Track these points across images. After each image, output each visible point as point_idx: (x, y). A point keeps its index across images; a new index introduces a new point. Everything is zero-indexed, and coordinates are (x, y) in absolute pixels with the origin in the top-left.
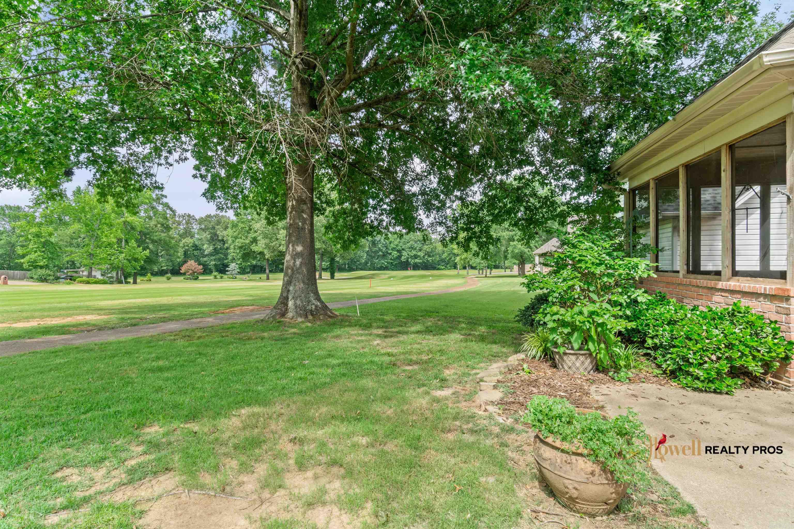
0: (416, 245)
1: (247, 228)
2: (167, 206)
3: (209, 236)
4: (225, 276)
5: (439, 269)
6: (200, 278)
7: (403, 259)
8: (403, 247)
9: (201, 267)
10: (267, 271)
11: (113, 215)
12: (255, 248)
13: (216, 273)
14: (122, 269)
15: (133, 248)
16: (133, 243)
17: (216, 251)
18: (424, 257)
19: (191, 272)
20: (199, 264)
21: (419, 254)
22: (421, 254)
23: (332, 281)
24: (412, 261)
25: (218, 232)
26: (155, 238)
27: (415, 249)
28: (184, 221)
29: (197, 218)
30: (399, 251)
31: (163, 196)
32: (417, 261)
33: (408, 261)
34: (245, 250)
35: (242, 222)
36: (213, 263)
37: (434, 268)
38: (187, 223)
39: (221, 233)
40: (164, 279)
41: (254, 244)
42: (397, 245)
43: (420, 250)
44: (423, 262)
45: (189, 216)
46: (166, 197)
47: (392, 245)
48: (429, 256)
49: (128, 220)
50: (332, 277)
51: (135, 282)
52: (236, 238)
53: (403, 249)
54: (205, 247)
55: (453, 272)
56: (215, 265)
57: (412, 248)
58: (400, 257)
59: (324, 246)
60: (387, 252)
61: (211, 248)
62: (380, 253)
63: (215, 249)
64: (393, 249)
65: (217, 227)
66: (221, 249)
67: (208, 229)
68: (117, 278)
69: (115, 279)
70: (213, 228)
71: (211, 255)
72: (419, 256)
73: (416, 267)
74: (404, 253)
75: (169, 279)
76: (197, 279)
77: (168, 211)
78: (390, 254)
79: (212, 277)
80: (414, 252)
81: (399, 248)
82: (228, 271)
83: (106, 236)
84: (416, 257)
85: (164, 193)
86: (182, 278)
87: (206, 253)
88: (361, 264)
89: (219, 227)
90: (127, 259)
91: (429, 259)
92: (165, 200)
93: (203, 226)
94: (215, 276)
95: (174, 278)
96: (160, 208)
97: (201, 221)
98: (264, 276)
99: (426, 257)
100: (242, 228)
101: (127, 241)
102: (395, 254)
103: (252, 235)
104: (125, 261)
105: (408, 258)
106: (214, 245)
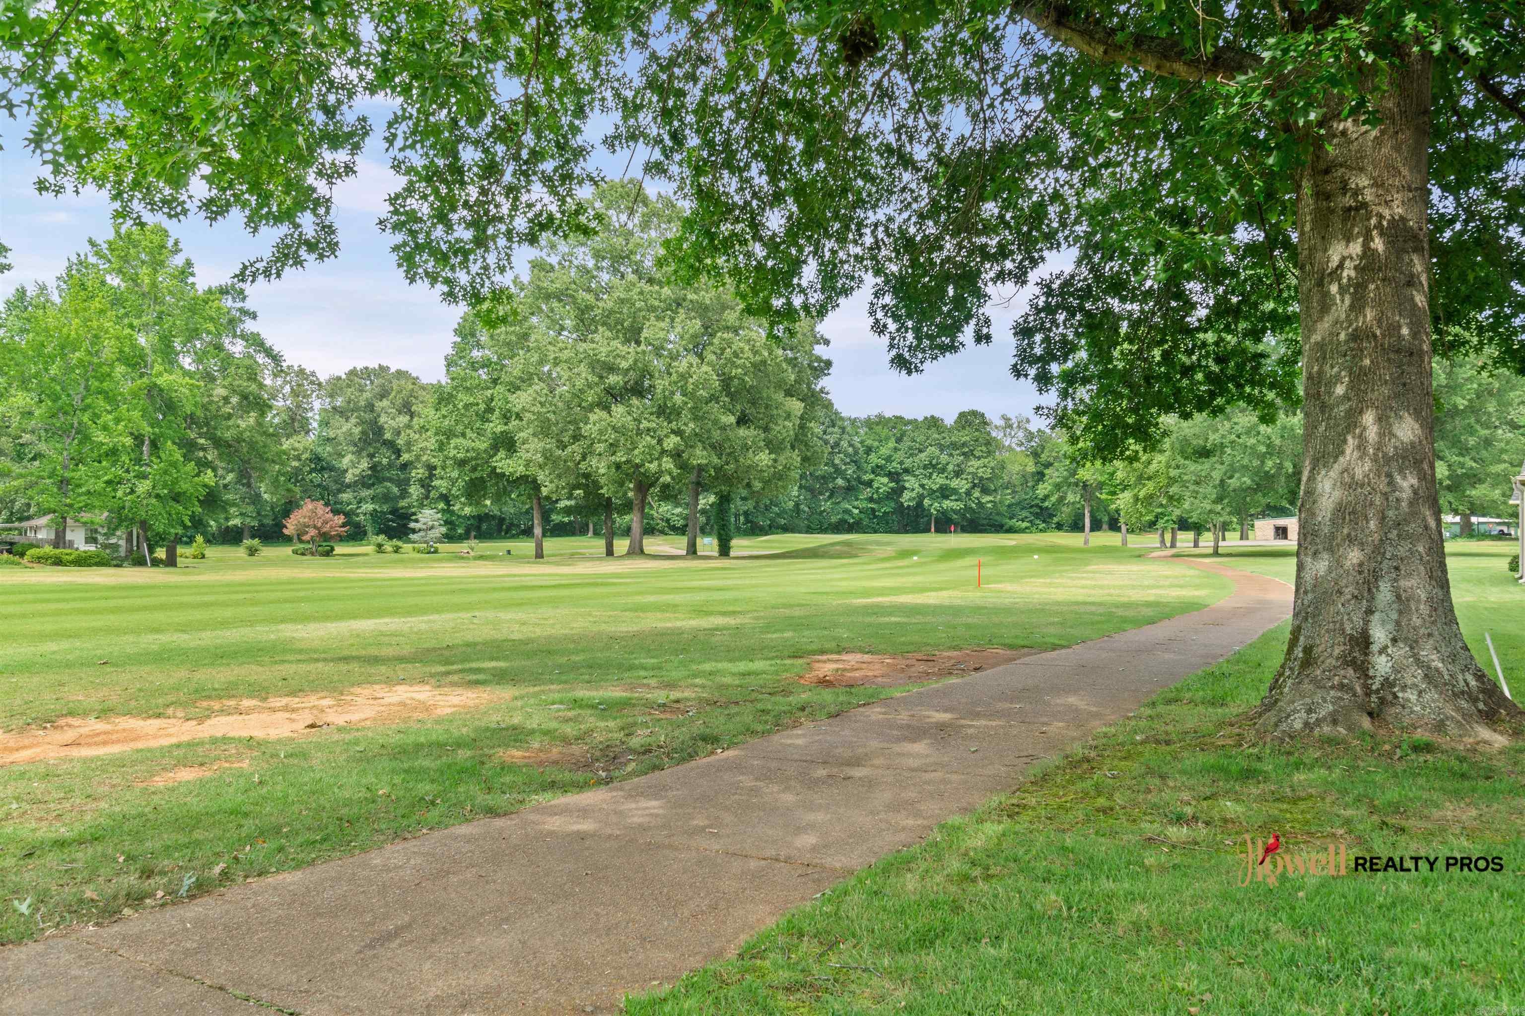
0: (944, 458)
1: (482, 407)
2: (256, 342)
3: (357, 431)
4: (407, 547)
5: (1011, 530)
6: (338, 550)
7: (907, 498)
8: (908, 463)
9: (340, 519)
10: (538, 531)
11: (120, 369)
12: (505, 464)
13: (381, 538)
14: (144, 525)
15: (174, 464)
16: (172, 450)
17: (375, 475)
18: (968, 493)
19: (312, 532)
20: (336, 512)
21: (955, 483)
22: (961, 484)
23: (725, 563)
24: (934, 506)
25: (383, 419)
26: (228, 435)
27: (943, 470)
28: (287, 389)
29: (323, 377)
30: (894, 476)
31: (244, 312)
32: (947, 504)
33: (920, 504)
34: (474, 469)
35: (467, 389)
36: (368, 507)
37: (999, 528)
38: (295, 393)
39: (392, 421)
40: (240, 552)
41: (502, 454)
42: (889, 459)
43: (958, 474)
44: (967, 508)
45: (301, 372)
46: (254, 316)
47: (874, 459)
48: (985, 491)
49: (160, 381)
50: (724, 551)
51: (171, 561)
52: (450, 434)
53: (906, 471)
54: (346, 461)
55: (1106, 538)
56: (374, 514)
57: (932, 466)
58: (900, 490)
59: (716, 460)
60: (859, 480)
61: (364, 464)
62: (840, 482)
63: (373, 468)
64: (877, 470)
65: (379, 405)
66: (390, 465)
67: (356, 409)
68: (130, 551)
69: (122, 552)
70: (370, 407)
71: (363, 482)
72: (955, 491)
73: (944, 524)
74: (910, 482)
75: (252, 552)
76: (328, 553)
77: (261, 359)
78: (869, 484)
79: (370, 549)
80: (939, 480)
81: (895, 466)
82: (414, 531)
83: (105, 428)
84: (945, 492)
85: (249, 305)
86: (287, 550)
87: (349, 478)
88: (784, 511)
89: (385, 403)
90: (158, 496)
91: (986, 499)
92: (249, 326)
93: (339, 402)
94: (380, 546)
95: (269, 552)
96: (237, 348)
97: (335, 386)
98: (527, 546)
99: (976, 493)
100: (467, 406)
101: (154, 445)
102: (883, 483)
103: (496, 426)
104: (154, 501)
105: (921, 497)
106: (371, 456)
